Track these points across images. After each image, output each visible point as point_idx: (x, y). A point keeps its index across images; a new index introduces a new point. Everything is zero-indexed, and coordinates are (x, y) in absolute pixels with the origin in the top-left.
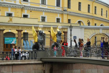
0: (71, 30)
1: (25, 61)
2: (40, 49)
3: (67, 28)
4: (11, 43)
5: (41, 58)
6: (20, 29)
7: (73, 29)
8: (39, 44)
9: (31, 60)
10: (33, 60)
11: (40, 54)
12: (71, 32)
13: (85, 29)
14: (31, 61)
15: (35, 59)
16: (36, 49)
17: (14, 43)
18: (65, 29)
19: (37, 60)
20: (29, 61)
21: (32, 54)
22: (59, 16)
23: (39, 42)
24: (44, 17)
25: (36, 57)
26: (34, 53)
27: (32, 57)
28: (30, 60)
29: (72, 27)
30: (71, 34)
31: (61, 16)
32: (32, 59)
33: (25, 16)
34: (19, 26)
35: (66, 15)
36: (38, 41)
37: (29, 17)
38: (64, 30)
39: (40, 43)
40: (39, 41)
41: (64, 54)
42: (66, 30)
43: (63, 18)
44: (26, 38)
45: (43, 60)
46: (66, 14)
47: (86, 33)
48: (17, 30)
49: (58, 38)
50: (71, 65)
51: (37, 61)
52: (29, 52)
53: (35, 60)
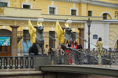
0: (89, 26)
1: (16, 71)
2: (40, 53)
3: (84, 24)
4: (3, 45)
5: (40, 67)
6: (15, 25)
7: (92, 25)
8: (38, 46)
9: (26, 69)
10: (29, 69)
11: (39, 60)
12: (89, 28)
13: (110, 24)
14: (25, 71)
15: (32, 67)
16: (34, 54)
17: (7, 45)
18: (80, 24)
19: (34, 69)
20: (22, 71)
21: (27, 60)
22: (74, 7)
23: (37, 43)
24: (54, 9)
25: (33, 65)
26: (29, 58)
27: (27, 65)
28: (24, 69)
29: (91, 21)
30: (89, 31)
31: (78, 6)
32: (27, 67)
33: (26, 7)
34: (13, 21)
35: (86, 5)
36: (36, 41)
37: (31, 8)
38: (79, 26)
39: (39, 44)
40: (38, 41)
41: (72, 61)
42: (82, 27)
43: (80, 9)
44: (27, 38)
45: (42, 69)
46: (85, 3)
47: (112, 30)
48: (10, 26)
49: (66, 37)
50: (84, 76)
51: (34, 71)
52: (23, 57)
53: (32, 69)
